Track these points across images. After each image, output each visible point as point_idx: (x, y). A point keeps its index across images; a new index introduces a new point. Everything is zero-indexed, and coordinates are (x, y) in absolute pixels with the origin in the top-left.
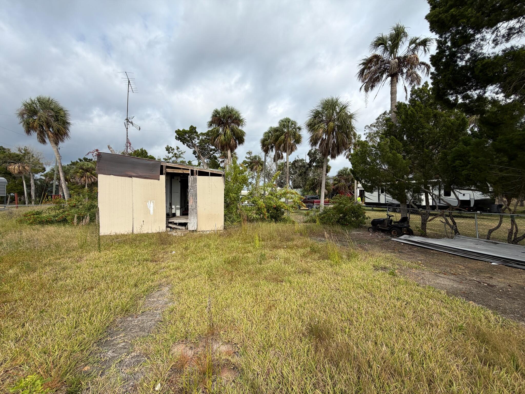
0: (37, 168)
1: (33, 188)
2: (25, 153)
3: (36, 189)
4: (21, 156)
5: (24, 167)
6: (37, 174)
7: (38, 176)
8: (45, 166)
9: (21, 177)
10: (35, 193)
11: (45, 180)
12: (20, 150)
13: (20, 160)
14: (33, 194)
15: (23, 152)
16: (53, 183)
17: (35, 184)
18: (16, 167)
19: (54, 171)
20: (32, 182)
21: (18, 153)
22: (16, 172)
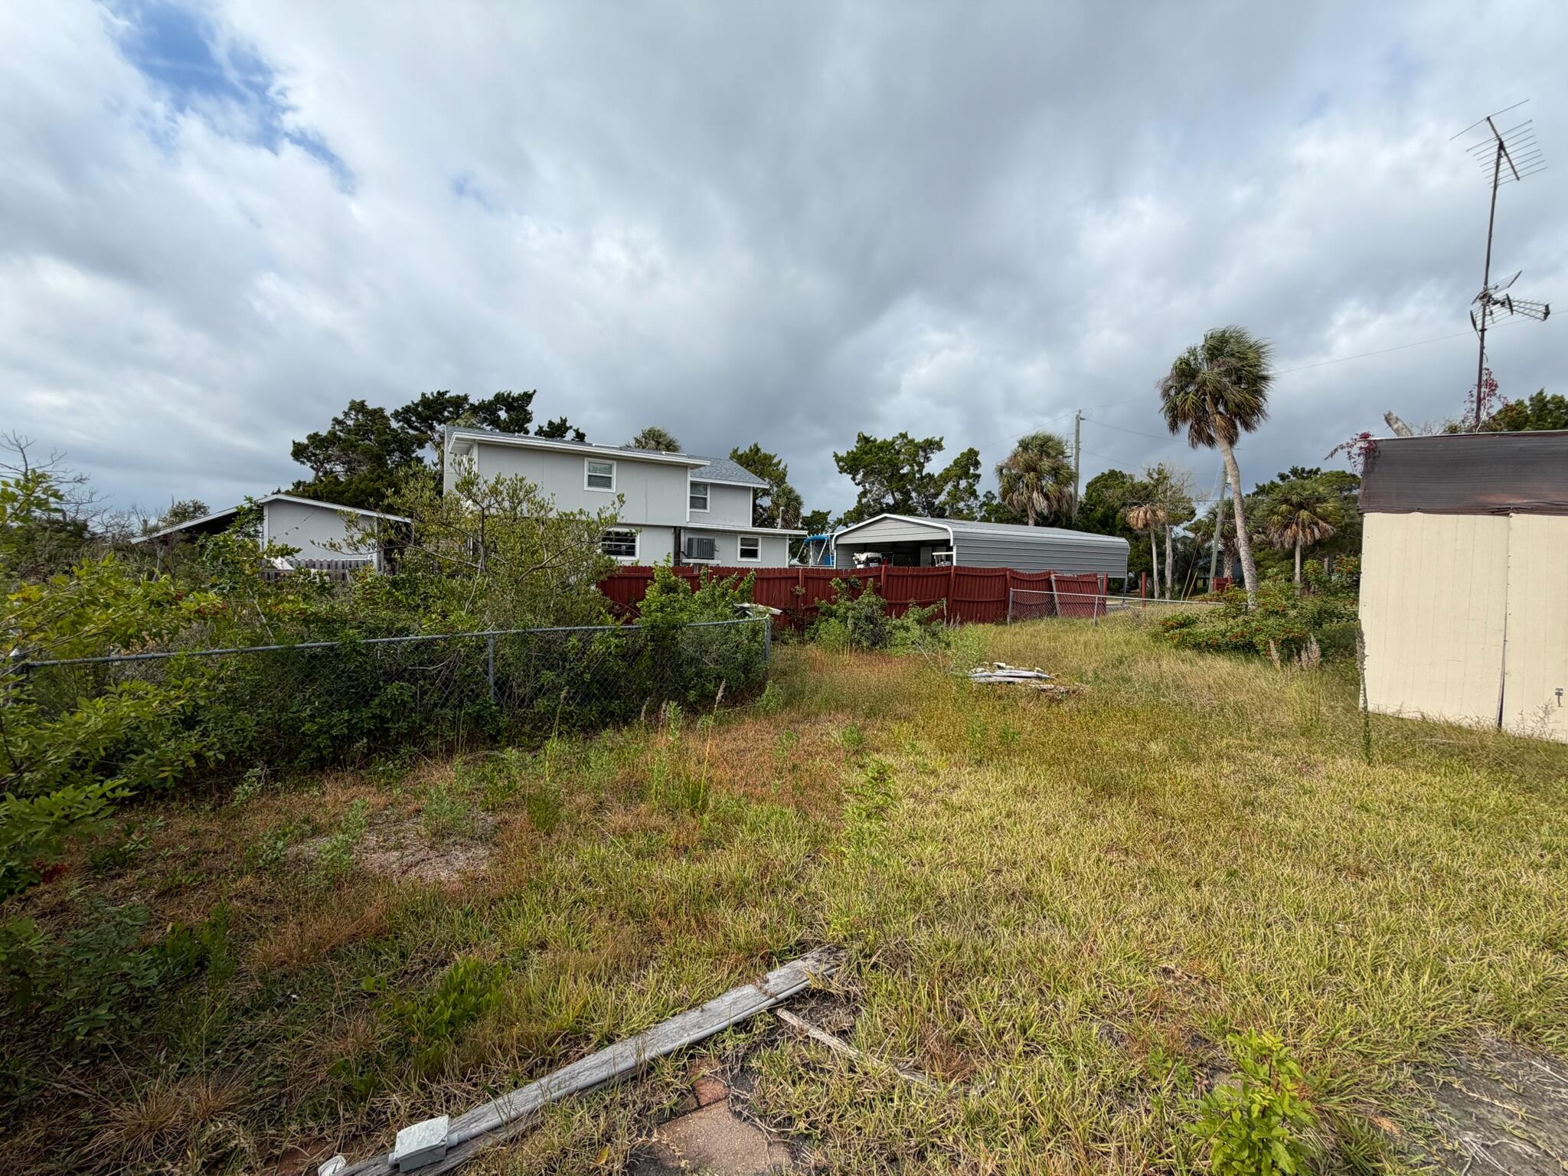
0: (1180, 512)
1: (1169, 561)
2: (1158, 480)
3: (1175, 562)
4: (1151, 487)
5: (1154, 512)
6: (1177, 525)
7: (1179, 531)
8: (1194, 505)
9: (1149, 536)
10: (1173, 574)
11: (1193, 540)
12: (1150, 475)
13: (1148, 497)
14: (1168, 574)
15: (1156, 476)
16: (1210, 547)
17: (1173, 551)
18: (1142, 514)
19: (1215, 516)
20: (1168, 545)
21: (1146, 480)
22: (1140, 524)
